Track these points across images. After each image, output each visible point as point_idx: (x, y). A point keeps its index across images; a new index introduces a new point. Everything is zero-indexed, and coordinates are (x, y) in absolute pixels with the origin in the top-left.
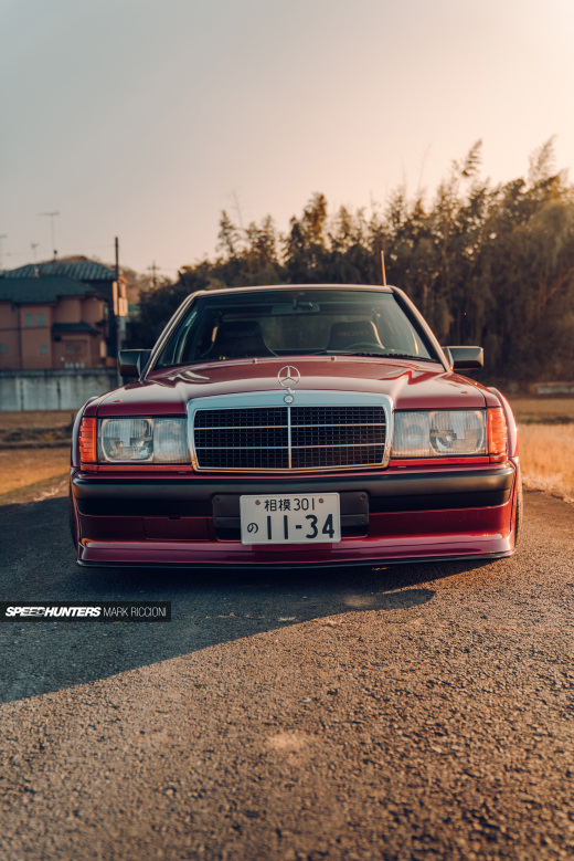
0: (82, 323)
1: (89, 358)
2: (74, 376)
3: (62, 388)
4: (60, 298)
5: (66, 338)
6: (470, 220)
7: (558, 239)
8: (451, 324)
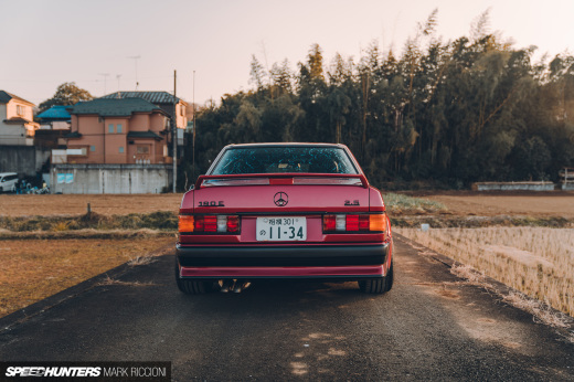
0: (150, 132)
1: (153, 157)
2: (142, 170)
3: (133, 178)
4: (134, 114)
5: (136, 142)
6: (429, 66)
7: (496, 79)
8: (418, 138)
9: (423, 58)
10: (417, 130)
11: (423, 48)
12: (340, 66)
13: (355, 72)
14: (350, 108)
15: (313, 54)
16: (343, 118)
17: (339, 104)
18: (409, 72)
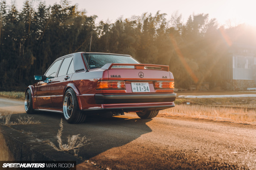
6: (39, 18)
7: (78, 31)
8: (34, 61)
9: (36, 13)
10: (34, 55)
18: (27, 21)
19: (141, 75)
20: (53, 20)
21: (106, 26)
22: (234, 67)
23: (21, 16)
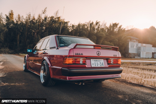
6: (44, 22)
9: (43, 20)
11: (43, 17)
12: (19, 18)
13: (24, 20)
14: (22, 30)
15: (10, 13)
16: (20, 33)
17: (19, 29)
18: (39, 23)
19: (98, 54)
20: (50, 23)
21: (73, 26)
22: (129, 47)
23: (36, 21)
